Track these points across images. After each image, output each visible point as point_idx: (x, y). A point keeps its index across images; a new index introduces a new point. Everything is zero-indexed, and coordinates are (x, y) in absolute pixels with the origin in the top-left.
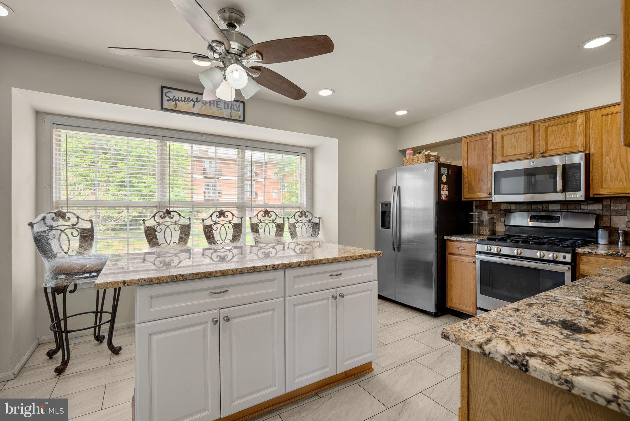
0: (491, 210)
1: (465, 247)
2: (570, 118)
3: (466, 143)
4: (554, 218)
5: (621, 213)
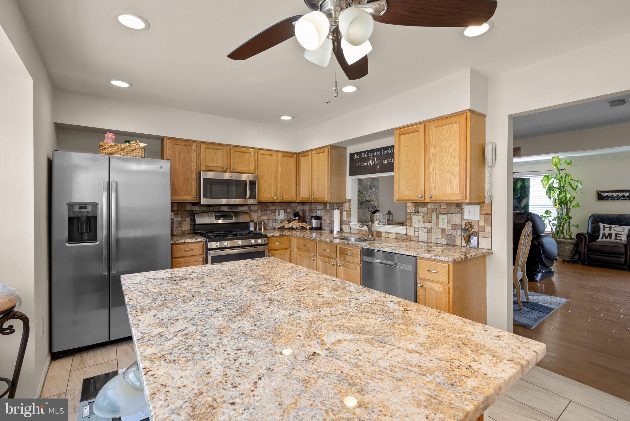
0: (177, 211)
1: (192, 248)
2: (247, 150)
3: (171, 144)
5: (255, 212)
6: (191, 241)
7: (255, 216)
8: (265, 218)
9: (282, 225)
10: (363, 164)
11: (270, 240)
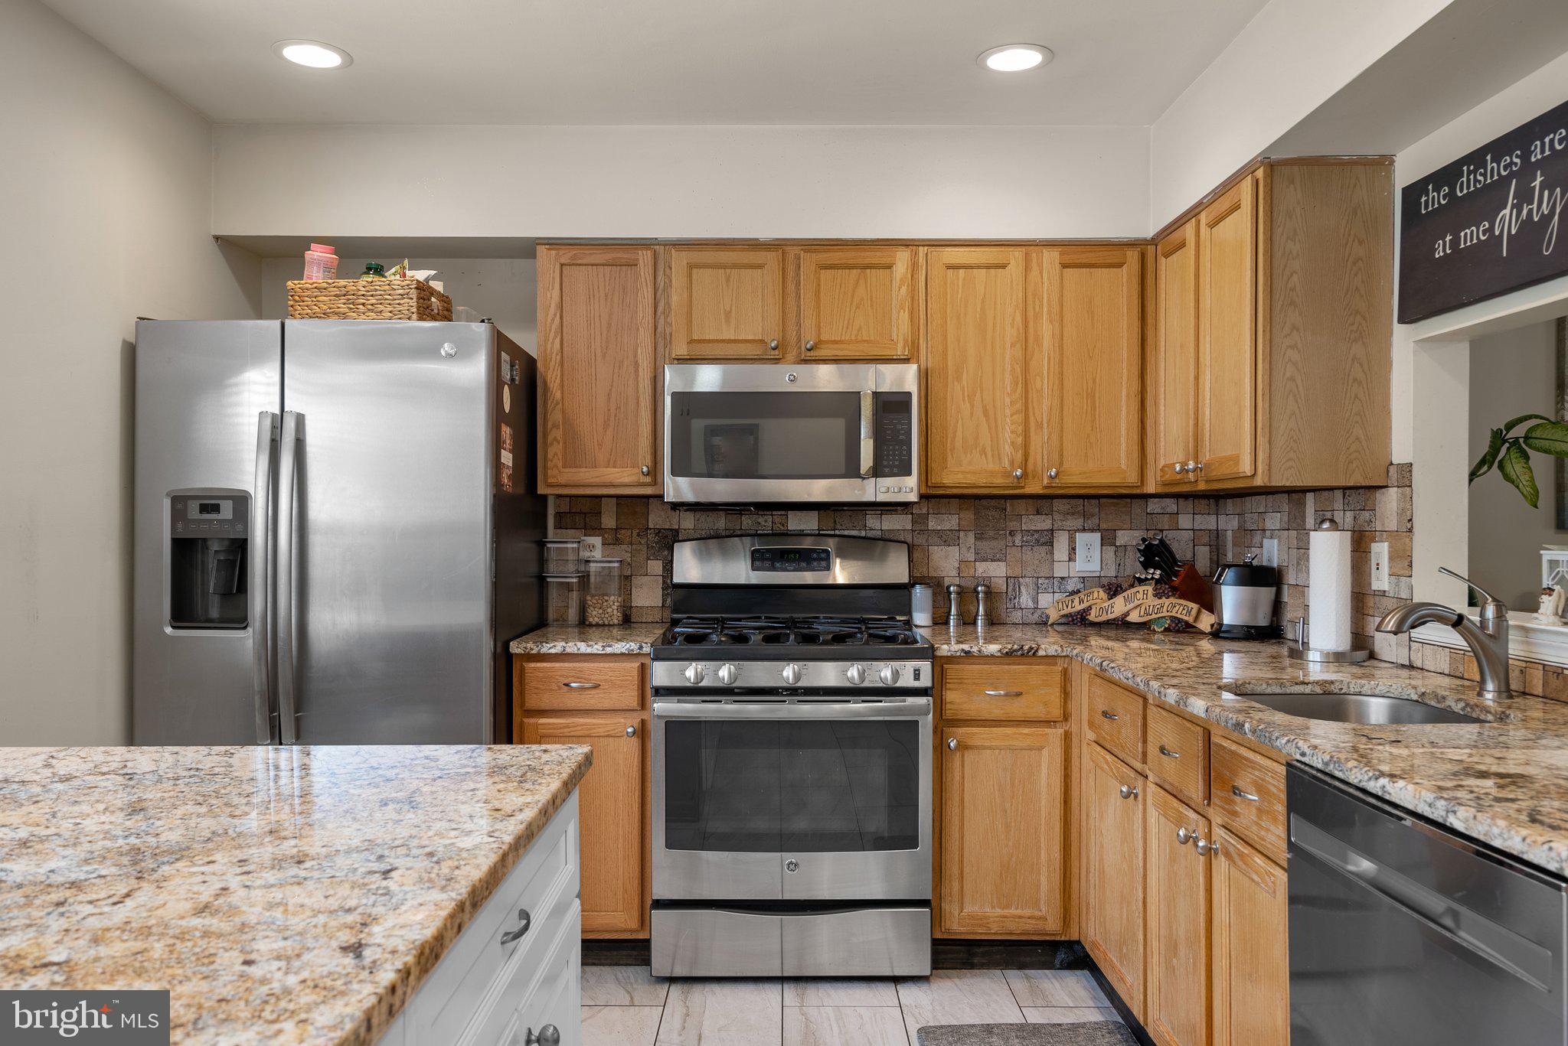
0: (616, 529)
1: (596, 678)
2: (878, 254)
3: (558, 266)
4: (815, 556)
5: (948, 539)
6: (589, 650)
7: (947, 562)
8: (996, 571)
9: (1079, 607)
10: (1471, 236)
11: (952, 670)
